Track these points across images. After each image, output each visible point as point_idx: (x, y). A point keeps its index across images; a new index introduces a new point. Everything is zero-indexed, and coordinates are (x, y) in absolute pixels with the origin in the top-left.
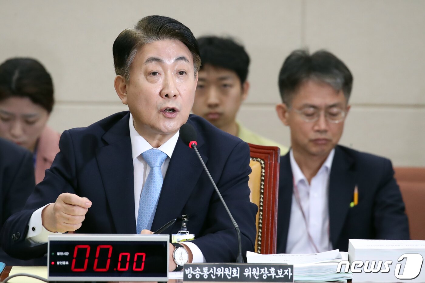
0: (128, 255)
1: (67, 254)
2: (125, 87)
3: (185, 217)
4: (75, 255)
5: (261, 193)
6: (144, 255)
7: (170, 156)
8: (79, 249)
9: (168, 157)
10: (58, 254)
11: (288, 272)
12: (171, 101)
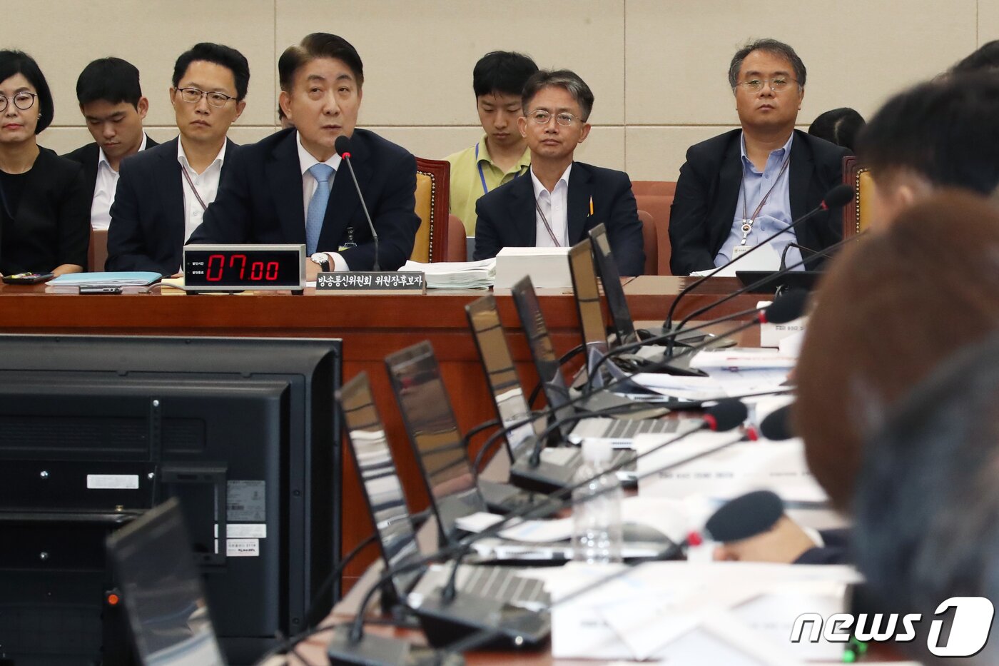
0: (261, 264)
1: (202, 264)
2: (290, 102)
3: (351, 230)
4: (210, 265)
5: (432, 207)
6: (277, 264)
7: (336, 169)
8: (214, 259)
9: (334, 170)
10: (194, 264)
11: (419, 279)
12: (332, 119)
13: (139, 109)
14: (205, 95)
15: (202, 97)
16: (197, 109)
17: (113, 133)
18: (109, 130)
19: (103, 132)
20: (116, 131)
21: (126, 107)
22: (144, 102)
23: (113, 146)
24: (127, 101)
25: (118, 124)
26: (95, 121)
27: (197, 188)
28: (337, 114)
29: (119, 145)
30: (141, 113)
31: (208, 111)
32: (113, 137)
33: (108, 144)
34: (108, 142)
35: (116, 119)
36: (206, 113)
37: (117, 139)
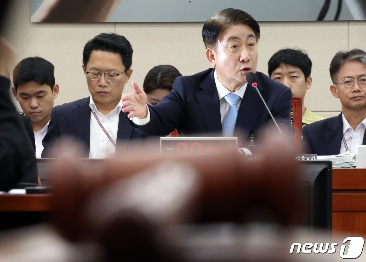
1: (172, 148)
2: (213, 55)
7: (242, 97)
9: (240, 98)
10: (167, 149)
11: (313, 159)
12: (246, 64)
13: (54, 92)
14: (103, 75)
15: (101, 76)
16: (99, 84)
17: (37, 105)
18: (34, 102)
19: (30, 104)
20: (39, 104)
21: (47, 88)
22: (57, 88)
23: (36, 114)
24: (48, 84)
25: (41, 99)
26: (25, 96)
27: (103, 124)
28: (249, 61)
29: (41, 113)
30: (54, 94)
31: (107, 85)
32: (37, 107)
33: (33, 112)
34: (33, 111)
35: (39, 95)
36: (106, 86)
37: (39, 109)
